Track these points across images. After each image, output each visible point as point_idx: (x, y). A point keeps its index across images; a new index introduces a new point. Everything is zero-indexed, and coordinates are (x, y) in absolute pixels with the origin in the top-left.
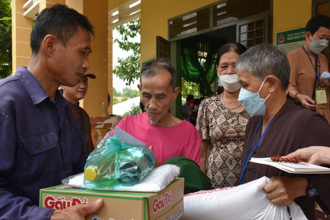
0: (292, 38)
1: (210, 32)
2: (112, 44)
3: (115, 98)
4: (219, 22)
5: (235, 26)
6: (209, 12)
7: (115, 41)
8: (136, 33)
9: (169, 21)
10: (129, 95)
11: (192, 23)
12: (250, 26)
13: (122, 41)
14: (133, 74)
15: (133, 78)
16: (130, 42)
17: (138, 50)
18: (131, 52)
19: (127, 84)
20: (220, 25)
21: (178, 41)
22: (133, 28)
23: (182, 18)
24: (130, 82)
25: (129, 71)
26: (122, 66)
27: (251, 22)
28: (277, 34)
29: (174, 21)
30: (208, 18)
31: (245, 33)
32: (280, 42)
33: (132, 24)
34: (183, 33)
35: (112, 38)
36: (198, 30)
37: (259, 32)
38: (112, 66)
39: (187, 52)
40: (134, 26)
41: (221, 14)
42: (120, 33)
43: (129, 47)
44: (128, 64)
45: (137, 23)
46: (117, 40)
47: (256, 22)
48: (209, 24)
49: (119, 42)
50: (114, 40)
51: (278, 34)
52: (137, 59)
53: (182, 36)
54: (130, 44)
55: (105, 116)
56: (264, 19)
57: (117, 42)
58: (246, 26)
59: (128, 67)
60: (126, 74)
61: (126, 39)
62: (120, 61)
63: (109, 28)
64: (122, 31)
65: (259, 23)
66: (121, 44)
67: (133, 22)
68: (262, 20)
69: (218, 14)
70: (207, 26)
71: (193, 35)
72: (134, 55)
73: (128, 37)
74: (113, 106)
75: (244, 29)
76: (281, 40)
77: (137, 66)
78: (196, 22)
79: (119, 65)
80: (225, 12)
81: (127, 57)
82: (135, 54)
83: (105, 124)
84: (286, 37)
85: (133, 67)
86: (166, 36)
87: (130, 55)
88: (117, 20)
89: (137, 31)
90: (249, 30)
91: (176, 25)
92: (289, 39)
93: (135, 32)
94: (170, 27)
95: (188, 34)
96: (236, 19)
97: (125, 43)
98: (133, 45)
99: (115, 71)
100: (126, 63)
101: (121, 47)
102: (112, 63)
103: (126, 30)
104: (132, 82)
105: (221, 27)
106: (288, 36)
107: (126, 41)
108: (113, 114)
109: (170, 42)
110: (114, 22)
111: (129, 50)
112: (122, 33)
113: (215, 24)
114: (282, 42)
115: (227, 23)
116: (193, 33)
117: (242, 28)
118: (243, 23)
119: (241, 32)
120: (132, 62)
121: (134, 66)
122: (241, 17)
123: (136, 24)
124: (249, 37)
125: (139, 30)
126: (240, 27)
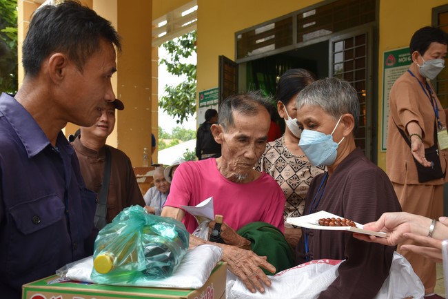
0: (406, 59)
1: (293, 51)
2: (157, 66)
3: (162, 142)
4: (306, 37)
5: (327, 42)
6: (291, 24)
7: (161, 63)
8: (191, 51)
9: (237, 34)
10: (181, 136)
11: (268, 38)
12: (348, 42)
13: (171, 62)
14: (187, 108)
15: (186, 114)
16: (183, 64)
17: (193, 74)
18: (184, 78)
19: (178, 122)
20: (307, 41)
21: (248, 63)
22: (186, 44)
23: (254, 30)
24: (182, 119)
25: (181, 103)
26: (172, 97)
27: (349, 37)
28: (385, 53)
29: (243, 35)
30: (290, 31)
31: (341, 52)
32: (389, 65)
33: (185, 39)
34: (255, 52)
35: (158, 58)
36: (276, 48)
37: (360, 51)
38: (157, 96)
39: (261, 77)
40: (188, 41)
41: (308, 25)
42: (168, 51)
43: (181, 70)
44: (180, 94)
45: (192, 38)
46: (165, 61)
47: (357, 37)
48: (292, 40)
49: (167, 63)
50: (160, 61)
51: (387, 54)
52: (192, 87)
53: (254, 55)
54: (182, 66)
55: (147, 166)
56: (368, 33)
57: (164, 63)
58: (342, 42)
59: (179, 98)
60: (177, 108)
61: (177, 59)
62: (168, 90)
63: (153, 44)
64: (171, 48)
65: (360, 38)
66: (170, 66)
67: (187, 37)
68: (364, 35)
69: (305, 26)
70: (288, 41)
71: (269, 54)
72: (187, 81)
73: (180, 56)
74: (159, 152)
75: (340, 46)
76: (389, 62)
77: (192, 96)
78: (273, 36)
79: (167, 94)
80: (314, 23)
81: (178, 84)
82: (189, 79)
83: (147, 177)
84: (397, 58)
85: (186, 98)
86: (232, 56)
87: (182, 82)
88: (165, 33)
89: (192, 48)
90: (346, 48)
91: (246, 40)
92: (400, 60)
93: (189, 50)
94: (238, 42)
95: (263, 53)
96: (328, 32)
97: (176, 65)
98: (186, 68)
99: (161, 104)
100: (177, 93)
101: (170, 71)
102: (157, 93)
103: (177, 47)
104: (185, 119)
105: (308, 43)
106: (400, 56)
107: (177, 62)
108: (159, 163)
109: (238, 64)
110: (160, 36)
111: (181, 74)
112: (171, 51)
113: (300, 40)
114: (392, 64)
115: (317, 38)
116: (269, 51)
117: (337, 44)
118: (338, 38)
119: (336, 51)
120: (185, 92)
121: (188, 96)
122: (336, 30)
123: (190, 38)
124: (346, 57)
125: (195, 47)
126: (334, 44)
